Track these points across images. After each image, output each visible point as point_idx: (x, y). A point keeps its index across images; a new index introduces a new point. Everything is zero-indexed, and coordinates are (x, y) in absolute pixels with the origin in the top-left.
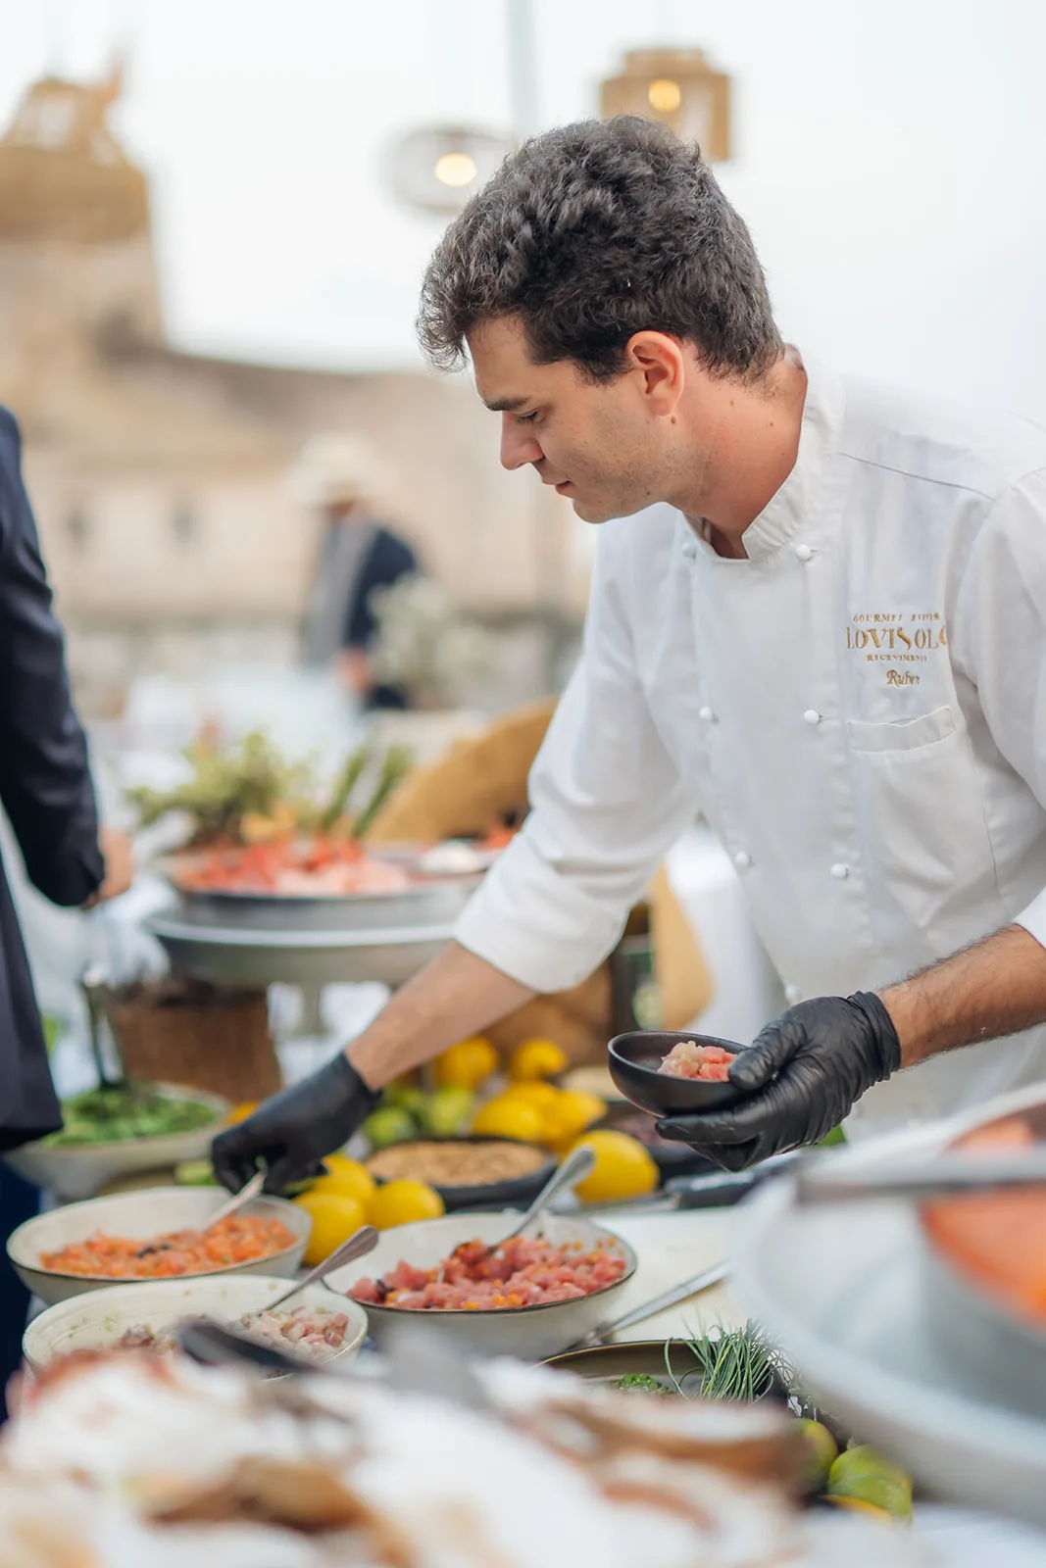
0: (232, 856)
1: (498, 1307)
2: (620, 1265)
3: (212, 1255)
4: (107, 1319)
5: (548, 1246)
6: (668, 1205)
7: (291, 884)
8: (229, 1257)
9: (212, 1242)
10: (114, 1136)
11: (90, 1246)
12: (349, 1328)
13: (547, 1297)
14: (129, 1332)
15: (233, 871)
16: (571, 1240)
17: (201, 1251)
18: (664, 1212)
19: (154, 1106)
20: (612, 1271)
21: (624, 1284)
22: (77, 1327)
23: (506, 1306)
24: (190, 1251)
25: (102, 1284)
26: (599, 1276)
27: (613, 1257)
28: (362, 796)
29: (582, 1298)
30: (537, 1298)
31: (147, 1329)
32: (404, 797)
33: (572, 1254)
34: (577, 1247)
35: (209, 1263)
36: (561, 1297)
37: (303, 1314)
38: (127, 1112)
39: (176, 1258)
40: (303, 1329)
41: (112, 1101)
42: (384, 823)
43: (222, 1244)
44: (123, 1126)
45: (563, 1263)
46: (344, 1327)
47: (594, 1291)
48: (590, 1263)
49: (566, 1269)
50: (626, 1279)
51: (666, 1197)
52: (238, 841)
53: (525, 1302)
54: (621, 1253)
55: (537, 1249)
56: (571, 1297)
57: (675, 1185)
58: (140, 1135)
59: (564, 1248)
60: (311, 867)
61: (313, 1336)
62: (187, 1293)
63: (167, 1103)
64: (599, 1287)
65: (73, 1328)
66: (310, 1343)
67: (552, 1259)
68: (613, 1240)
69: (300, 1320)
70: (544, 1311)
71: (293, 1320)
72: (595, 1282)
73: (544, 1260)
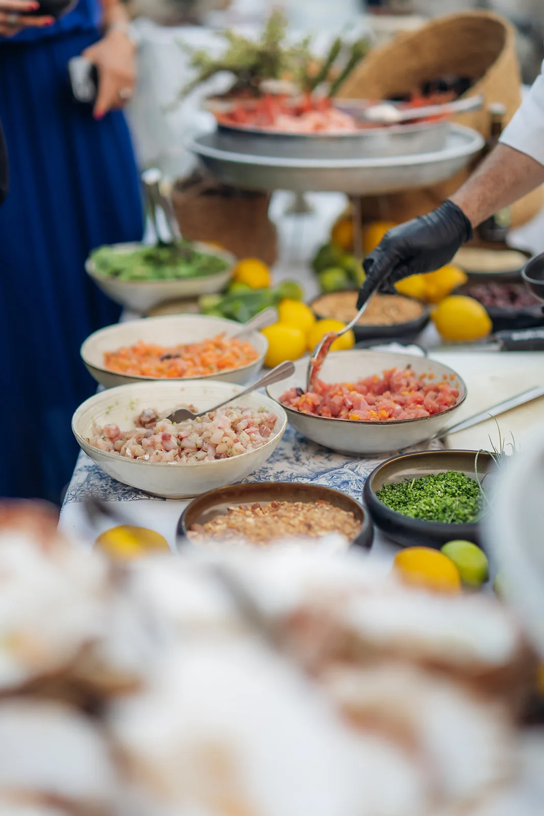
0: (252, 103)
1: (372, 419)
2: (456, 394)
3: (204, 364)
4: (132, 403)
5: (413, 375)
6: (495, 347)
7: (285, 125)
8: (214, 366)
9: (204, 355)
10: (162, 277)
11: (134, 350)
12: (277, 424)
13: (405, 415)
14: (143, 413)
15: (251, 112)
16: (428, 372)
17: (197, 360)
18: (493, 352)
19: (190, 258)
20: (449, 399)
21: (456, 409)
22: (111, 407)
23: (377, 420)
24: (192, 360)
25: (132, 380)
26: (440, 401)
27: (450, 389)
28: (338, 67)
29: (426, 418)
30: (398, 414)
31: (155, 413)
32: (363, 69)
33: (427, 382)
34: (431, 377)
35: (201, 369)
36: (413, 416)
37: (248, 413)
38: (172, 262)
39: (181, 364)
40: (247, 424)
41: (164, 254)
42: (349, 86)
43: (212, 357)
44: (168, 271)
45: (419, 389)
46: (274, 422)
47: (434, 413)
48: (437, 390)
49: (420, 394)
50: (458, 406)
51: (495, 341)
52: (257, 93)
53: (390, 416)
54: (457, 386)
55: (405, 377)
56: (419, 417)
57: (499, 335)
58: (179, 277)
59: (423, 377)
60: (298, 113)
61: (252, 429)
62: (183, 389)
63: (199, 257)
64: (440, 409)
65: (109, 408)
66: (248, 434)
67: (412, 385)
68: (453, 376)
69: (246, 417)
70: (401, 424)
71: (241, 416)
72: (437, 406)
73: (408, 385)
